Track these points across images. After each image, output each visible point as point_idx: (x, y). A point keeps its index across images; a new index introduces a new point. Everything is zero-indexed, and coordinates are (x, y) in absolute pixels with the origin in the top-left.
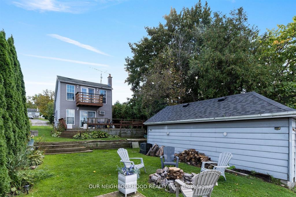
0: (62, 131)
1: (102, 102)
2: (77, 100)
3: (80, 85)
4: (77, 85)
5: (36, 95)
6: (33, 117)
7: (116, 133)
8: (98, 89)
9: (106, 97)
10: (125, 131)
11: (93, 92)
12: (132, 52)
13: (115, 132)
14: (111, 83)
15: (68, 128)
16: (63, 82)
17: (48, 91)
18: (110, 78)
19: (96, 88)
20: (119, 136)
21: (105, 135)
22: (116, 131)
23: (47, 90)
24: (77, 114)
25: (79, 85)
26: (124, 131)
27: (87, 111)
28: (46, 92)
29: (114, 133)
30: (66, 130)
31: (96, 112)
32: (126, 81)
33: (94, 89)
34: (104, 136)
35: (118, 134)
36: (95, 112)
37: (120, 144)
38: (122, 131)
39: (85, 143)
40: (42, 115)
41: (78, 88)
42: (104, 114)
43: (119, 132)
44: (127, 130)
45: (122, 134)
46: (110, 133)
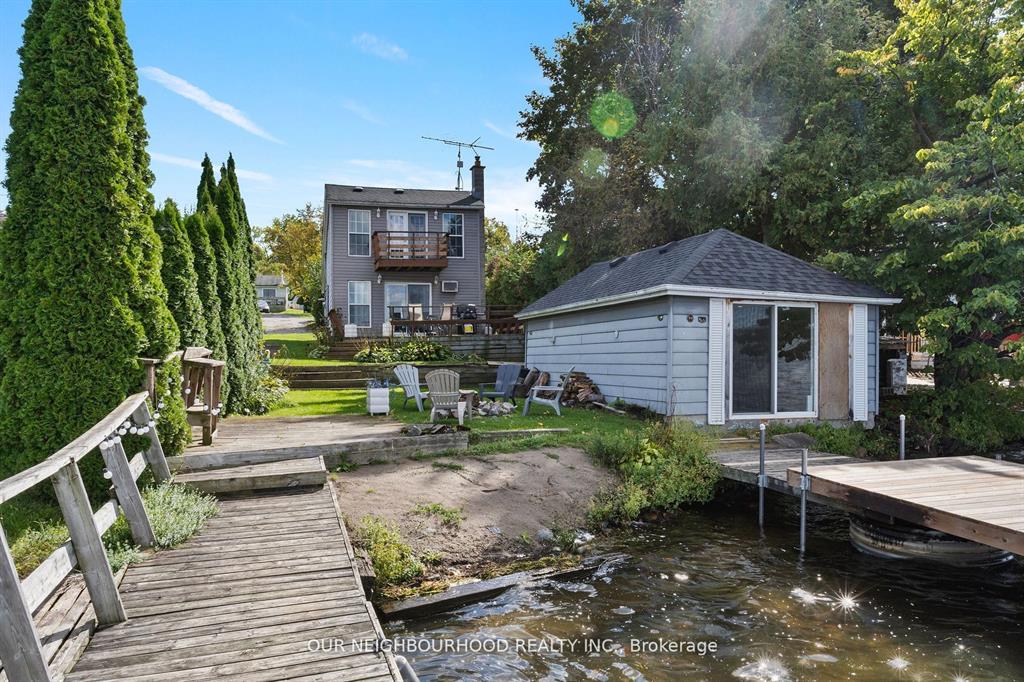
0: (329, 344)
1: (445, 253)
2: (375, 253)
3: (384, 209)
4: (377, 208)
5: (277, 223)
6: (268, 307)
7: (472, 348)
8: (436, 212)
9: (463, 236)
10: (502, 342)
11: (423, 223)
12: (545, 74)
13: (470, 343)
14: (483, 186)
15: (346, 335)
16: (338, 206)
17: (312, 208)
18: (478, 171)
19: (431, 210)
20: (481, 355)
21: (438, 355)
22: (473, 343)
23: (308, 207)
24: (378, 294)
25: (381, 208)
26: (497, 342)
27: (405, 284)
28: (305, 213)
29: (466, 347)
30: (342, 340)
31: (433, 284)
32: (531, 174)
33: (426, 213)
34: (433, 356)
35: (479, 352)
36: (430, 284)
37: (467, 375)
38: (492, 342)
39: (377, 369)
40: (296, 299)
41: (378, 216)
42: (457, 290)
43: (483, 343)
44: (507, 338)
45: (492, 351)
46: (457, 348)
